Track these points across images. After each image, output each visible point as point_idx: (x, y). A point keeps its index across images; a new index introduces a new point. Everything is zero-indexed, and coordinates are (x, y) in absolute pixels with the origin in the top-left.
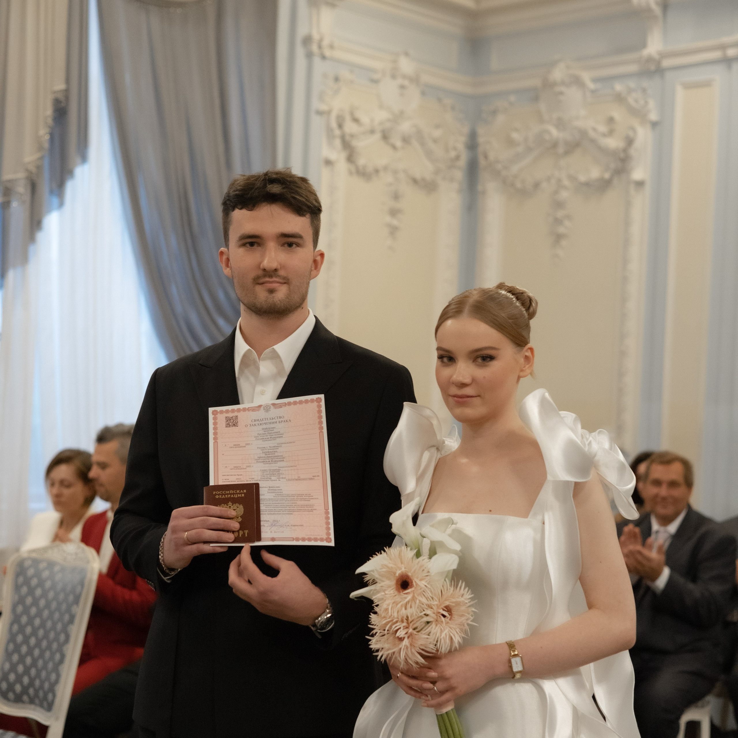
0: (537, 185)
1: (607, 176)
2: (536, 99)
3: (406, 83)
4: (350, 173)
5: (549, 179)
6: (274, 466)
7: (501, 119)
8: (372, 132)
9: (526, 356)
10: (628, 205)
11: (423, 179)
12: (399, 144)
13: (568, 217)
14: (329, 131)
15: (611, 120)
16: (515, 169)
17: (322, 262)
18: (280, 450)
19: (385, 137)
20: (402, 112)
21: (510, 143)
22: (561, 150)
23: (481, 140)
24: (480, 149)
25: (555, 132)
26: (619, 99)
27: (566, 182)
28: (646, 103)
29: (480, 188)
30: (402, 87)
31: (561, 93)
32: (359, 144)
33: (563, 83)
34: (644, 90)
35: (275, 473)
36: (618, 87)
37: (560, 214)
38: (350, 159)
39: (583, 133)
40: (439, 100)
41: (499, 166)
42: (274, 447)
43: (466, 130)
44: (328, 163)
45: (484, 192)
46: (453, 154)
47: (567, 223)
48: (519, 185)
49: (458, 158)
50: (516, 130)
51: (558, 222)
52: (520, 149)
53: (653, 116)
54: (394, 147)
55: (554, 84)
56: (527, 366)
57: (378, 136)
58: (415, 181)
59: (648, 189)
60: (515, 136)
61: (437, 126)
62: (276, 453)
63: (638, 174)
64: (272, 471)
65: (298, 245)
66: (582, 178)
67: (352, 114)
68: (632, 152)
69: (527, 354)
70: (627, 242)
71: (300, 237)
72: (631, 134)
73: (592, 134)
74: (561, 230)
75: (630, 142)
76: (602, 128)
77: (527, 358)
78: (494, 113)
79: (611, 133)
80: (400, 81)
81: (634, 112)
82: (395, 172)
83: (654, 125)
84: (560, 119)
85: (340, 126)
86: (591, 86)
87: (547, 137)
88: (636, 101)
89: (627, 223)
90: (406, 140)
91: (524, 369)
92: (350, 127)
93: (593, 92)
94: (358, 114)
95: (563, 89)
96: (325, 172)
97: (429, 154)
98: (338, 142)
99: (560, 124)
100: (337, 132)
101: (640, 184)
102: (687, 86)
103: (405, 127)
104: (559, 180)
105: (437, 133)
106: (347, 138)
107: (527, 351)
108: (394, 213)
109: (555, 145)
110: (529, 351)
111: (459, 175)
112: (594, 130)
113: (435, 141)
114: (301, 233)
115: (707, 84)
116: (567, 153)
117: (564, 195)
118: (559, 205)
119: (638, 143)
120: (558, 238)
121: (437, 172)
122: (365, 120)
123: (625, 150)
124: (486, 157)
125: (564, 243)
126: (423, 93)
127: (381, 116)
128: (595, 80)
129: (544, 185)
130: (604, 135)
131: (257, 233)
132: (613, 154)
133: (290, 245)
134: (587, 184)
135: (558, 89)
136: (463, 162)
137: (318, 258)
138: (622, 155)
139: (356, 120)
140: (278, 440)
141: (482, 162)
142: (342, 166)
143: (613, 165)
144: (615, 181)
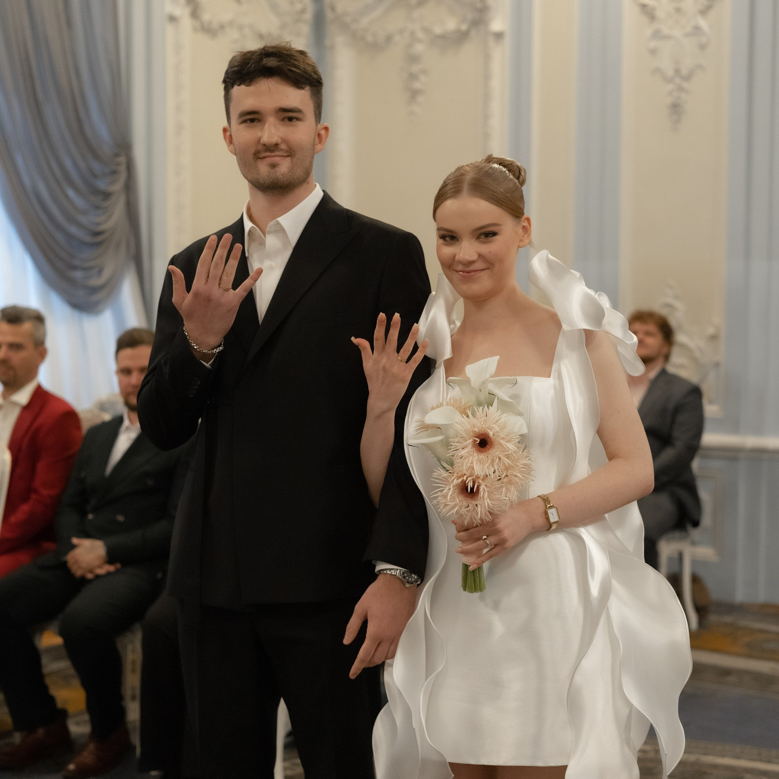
0: (389, 39)
1: (464, 27)
4: (195, 29)
5: (401, 32)
9: (524, 226)
10: (487, 58)
11: (270, 34)
13: (424, 72)
16: (365, 21)
17: (327, 136)
22: (414, 2)
24: (327, 1)
27: (420, 35)
29: (328, 43)
37: (415, 68)
38: (195, 14)
41: (348, 19)
44: (172, 19)
45: (332, 47)
46: (299, 6)
47: (423, 78)
48: (370, 39)
49: (303, 11)
51: (413, 77)
54: (238, 1)
56: (526, 236)
58: (262, 36)
59: (507, 40)
63: (496, 26)
65: (298, 119)
66: (438, 30)
68: (490, 2)
69: (524, 224)
70: (487, 97)
71: (299, 111)
74: (417, 85)
77: (524, 228)
82: (241, 28)
89: (487, 77)
91: (523, 239)
96: (170, 29)
97: (274, 8)
101: (499, 36)
104: (413, 33)
107: (524, 221)
110: (526, 221)
111: (306, 29)
114: (300, 107)
116: (420, 4)
117: (419, 48)
118: (414, 59)
120: (414, 94)
121: (283, 26)
124: (333, 9)
125: (420, 99)
129: (397, 38)
131: (256, 109)
132: (470, 4)
133: (290, 119)
134: (443, 37)
136: (309, 16)
137: (323, 132)
138: (479, 5)
141: (329, 15)
142: (187, 22)
143: (470, 16)
144: (473, 33)
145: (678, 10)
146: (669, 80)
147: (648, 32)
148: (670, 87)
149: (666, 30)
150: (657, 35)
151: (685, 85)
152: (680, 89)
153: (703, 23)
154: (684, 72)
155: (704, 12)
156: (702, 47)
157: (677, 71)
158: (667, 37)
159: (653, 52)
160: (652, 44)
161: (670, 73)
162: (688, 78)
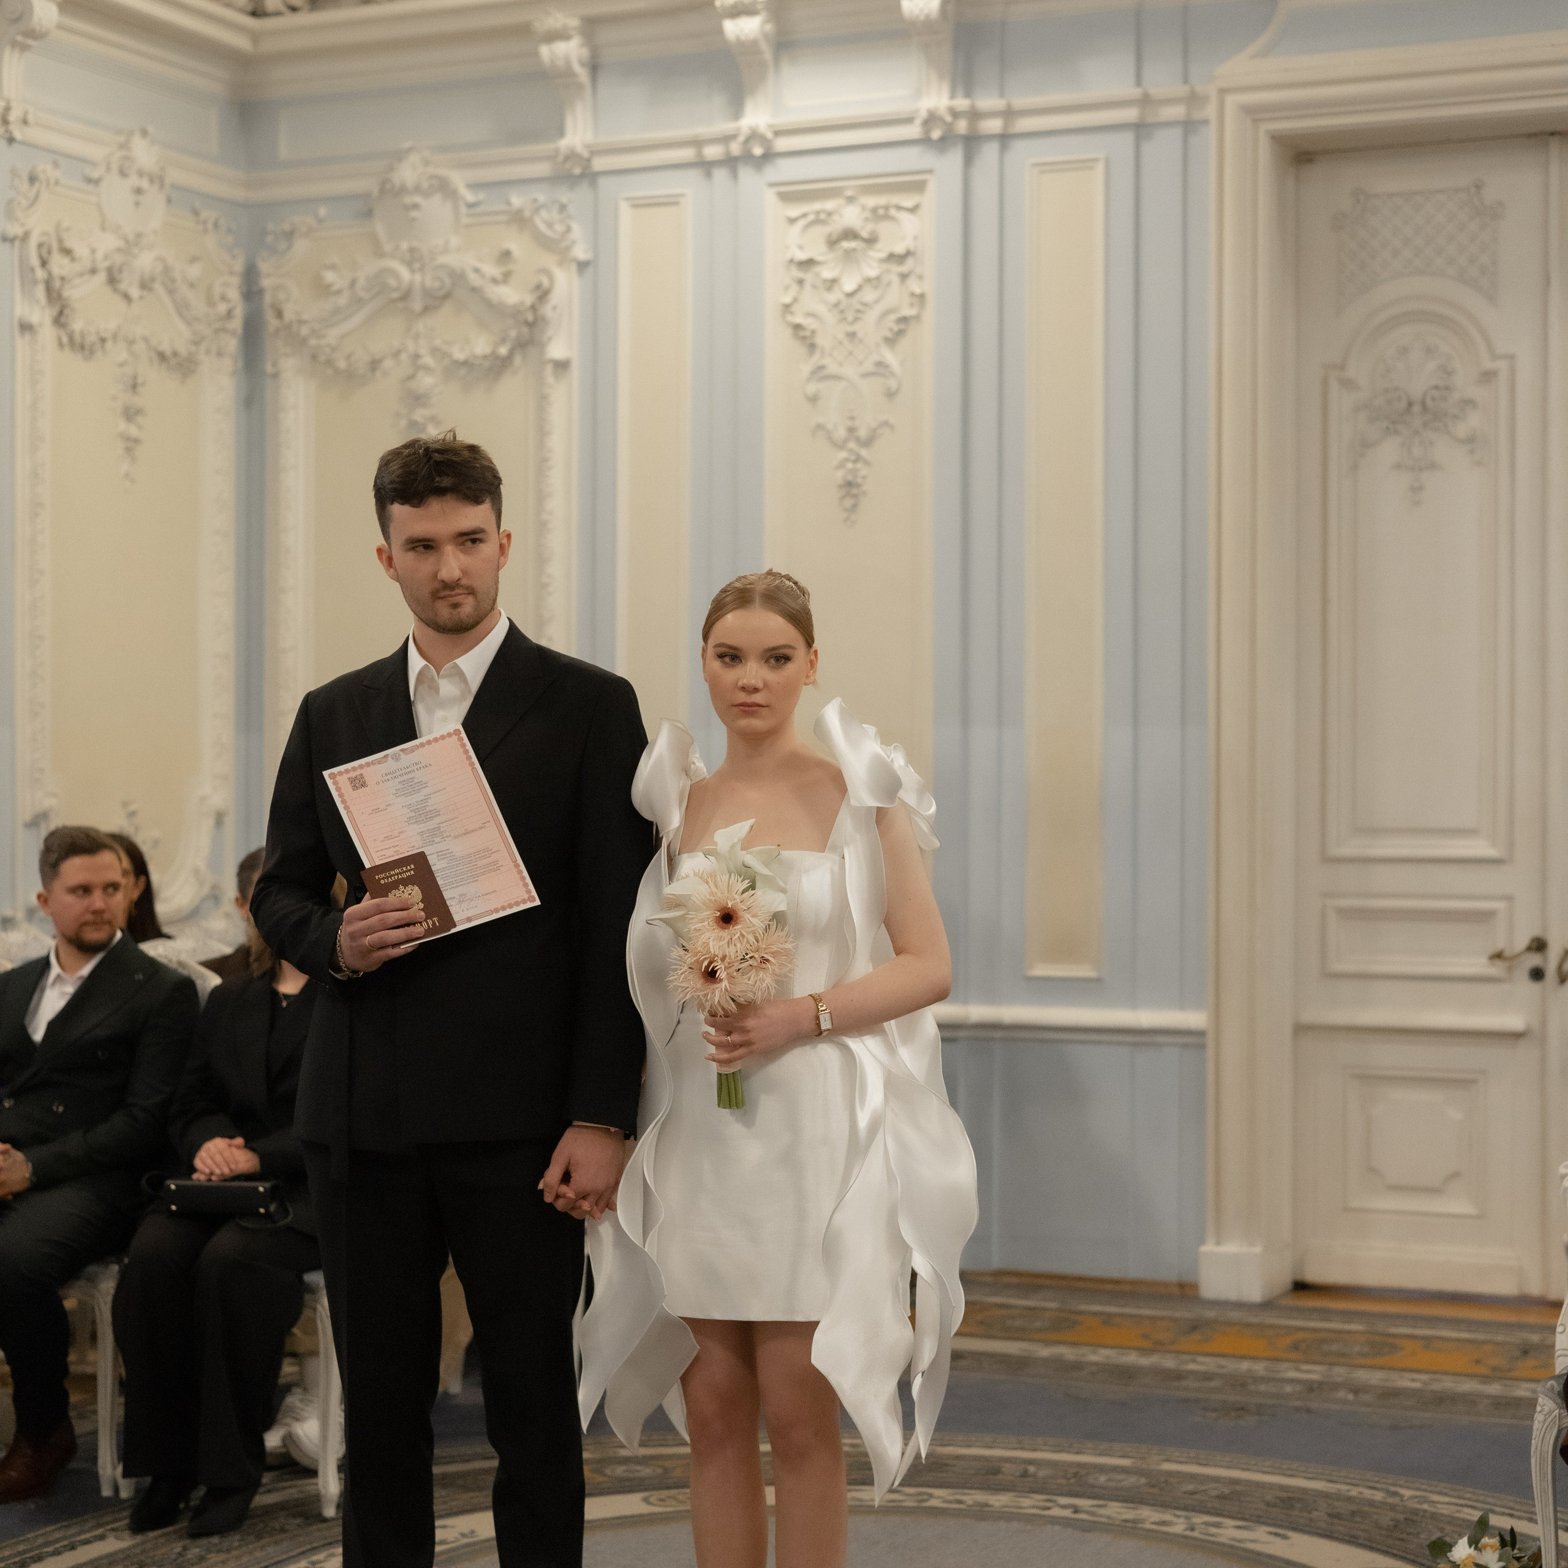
0: (374, 364)
1: (503, 351)
2: (369, 214)
3: (145, 184)
4: (61, 345)
5: (396, 354)
6: (431, 824)
7: (301, 246)
8: (93, 271)
10: (543, 400)
11: (175, 354)
12: (135, 292)
13: (435, 419)
14: (26, 271)
15: (506, 256)
16: (333, 335)
18: (430, 802)
19: (112, 280)
20: (139, 235)
21: (323, 289)
22: (417, 305)
23: (265, 283)
24: (268, 299)
25: (405, 274)
26: (519, 219)
27: (428, 360)
28: (569, 230)
29: (269, 368)
30: (139, 191)
31: (415, 206)
32: (73, 293)
33: (417, 189)
34: (563, 208)
35: (435, 833)
36: (517, 200)
37: (419, 413)
38: (59, 320)
39: (458, 277)
40: (196, 213)
41: (304, 331)
42: (422, 801)
43: (239, 266)
44: (26, 327)
45: (276, 376)
46: (222, 308)
48: (342, 364)
49: (229, 314)
50: (333, 267)
51: (415, 427)
52: (342, 301)
53: (581, 252)
54: (127, 297)
55: (403, 190)
56: (812, 672)
57: (101, 277)
58: (162, 356)
59: (576, 374)
60: (330, 276)
61: (194, 260)
62: (427, 808)
63: (557, 350)
64: (430, 831)
65: (480, 541)
66: (460, 356)
67: (60, 241)
68: (547, 310)
69: (812, 657)
70: (542, 463)
71: (482, 531)
72: (545, 282)
73: (474, 279)
75: (543, 294)
76: (491, 270)
77: (811, 662)
78: (290, 235)
79: (507, 276)
80: (134, 181)
81: (545, 243)
82: (130, 342)
83: (582, 266)
84: (412, 250)
85: (44, 263)
86: (470, 197)
87: (393, 282)
88: (550, 225)
89: (542, 431)
90: (145, 285)
91: (809, 675)
92: (59, 265)
93: (471, 206)
94: (70, 243)
95: (417, 199)
96: (22, 344)
97: (182, 309)
98: (40, 292)
99: (413, 259)
100: (40, 274)
101: (562, 366)
102: (638, 204)
103: (145, 261)
104: (417, 356)
105: (194, 271)
106: (57, 284)
108: (131, 414)
109: (406, 296)
111: (232, 344)
112: (477, 270)
113: (192, 285)
114: (482, 526)
115: (671, 202)
116: (426, 309)
117: (426, 382)
118: (417, 399)
119: (555, 298)
121: (197, 340)
122: (81, 250)
123: (533, 308)
124: (279, 314)
126: (169, 201)
127: (107, 243)
128: (474, 186)
129: (388, 364)
130: (495, 281)
131: (429, 536)
132: (514, 313)
134: (468, 364)
135: (408, 200)
136: (237, 323)
138: (530, 317)
139: (67, 252)
140: (425, 792)
141: (272, 322)
142: (48, 333)
143: (513, 333)
144: (518, 360)
145: (852, 336)
146: (841, 446)
147: (806, 368)
148: (843, 455)
149: (833, 368)
150: (819, 373)
151: (864, 452)
152: (858, 459)
153: (890, 357)
154: (863, 433)
155: (891, 341)
156: (891, 395)
157: (851, 430)
158: (837, 378)
159: (814, 399)
160: (811, 388)
161: (841, 433)
162: (868, 442)
